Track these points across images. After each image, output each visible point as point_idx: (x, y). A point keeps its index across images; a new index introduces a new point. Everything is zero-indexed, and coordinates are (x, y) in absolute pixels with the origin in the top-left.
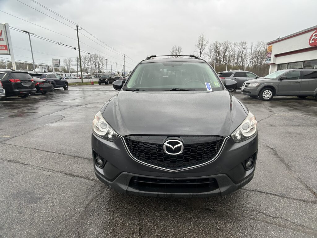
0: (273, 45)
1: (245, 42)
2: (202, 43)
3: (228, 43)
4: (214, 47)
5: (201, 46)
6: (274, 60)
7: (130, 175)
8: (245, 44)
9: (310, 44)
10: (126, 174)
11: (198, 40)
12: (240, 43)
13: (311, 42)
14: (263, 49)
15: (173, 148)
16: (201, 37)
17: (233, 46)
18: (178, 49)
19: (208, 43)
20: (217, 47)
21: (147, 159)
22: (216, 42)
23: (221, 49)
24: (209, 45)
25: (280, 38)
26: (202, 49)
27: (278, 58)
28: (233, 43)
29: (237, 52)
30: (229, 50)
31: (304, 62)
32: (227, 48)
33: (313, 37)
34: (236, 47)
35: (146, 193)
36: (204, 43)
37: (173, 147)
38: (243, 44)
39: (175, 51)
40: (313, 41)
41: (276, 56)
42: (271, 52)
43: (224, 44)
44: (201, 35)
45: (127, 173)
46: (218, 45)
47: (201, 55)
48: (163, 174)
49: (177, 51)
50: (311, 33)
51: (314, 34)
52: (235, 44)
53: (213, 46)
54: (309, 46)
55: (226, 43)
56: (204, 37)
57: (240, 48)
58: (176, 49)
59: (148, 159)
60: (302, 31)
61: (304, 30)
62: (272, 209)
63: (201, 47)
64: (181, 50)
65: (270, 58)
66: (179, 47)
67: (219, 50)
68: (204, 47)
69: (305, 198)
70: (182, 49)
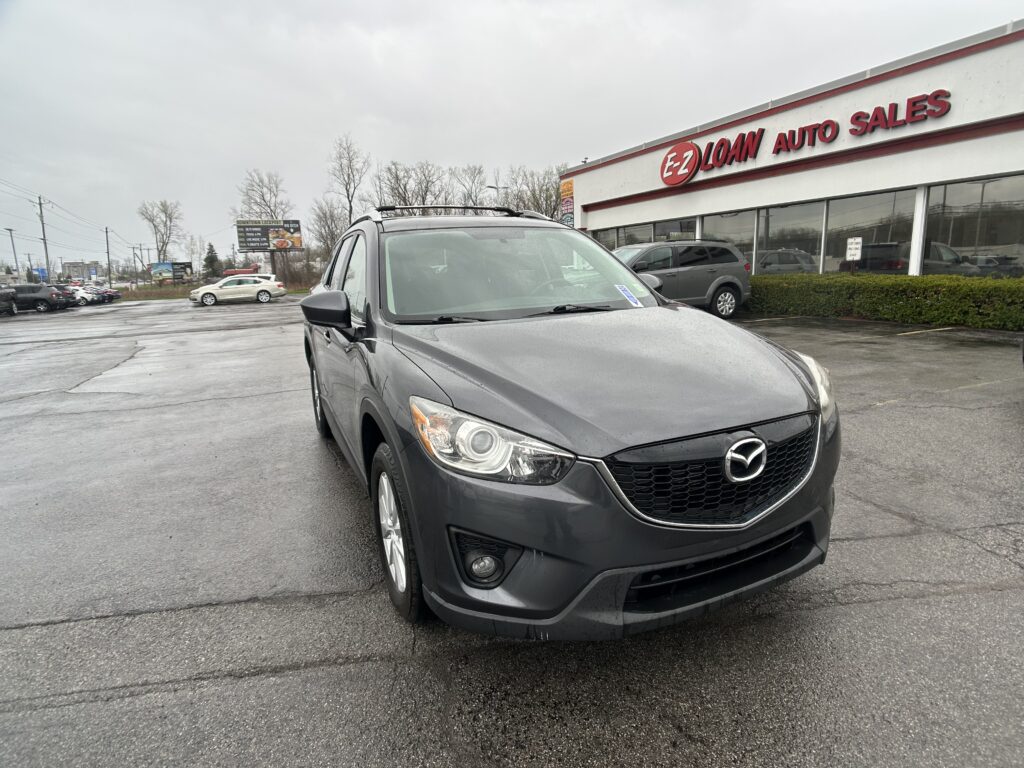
0: (575, 180)
1: (478, 167)
2: (350, 167)
3: (430, 168)
4: (389, 180)
5: (349, 175)
6: (584, 220)
7: (629, 574)
8: (480, 172)
9: (665, 180)
10: (615, 576)
11: (334, 154)
12: (464, 170)
13: (666, 175)
14: (525, 188)
15: (749, 461)
16: (344, 145)
17: (446, 178)
18: (266, 180)
19: (369, 165)
20: (397, 178)
21: (676, 511)
22: (394, 164)
23: (412, 185)
24: (373, 170)
25: (588, 161)
26: (352, 185)
27: (592, 214)
28: (445, 168)
29: (460, 195)
30: (435, 188)
31: (654, 223)
32: (428, 182)
33: (669, 164)
34: (455, 181)
35: (679, 614)
36: (358, 165)
37: (747, 457)
38: (476, 172)
39: (256, 188)
40: (670, 173)
41: (587, 208)
42: (572, 198)
43: (418, 170)
44: (344, 139)
45: (615, 572)
46: (401, 174)
47: (350, 202)
48: (716, 542)
49: (265, 190)
50: (662, 153)
51: (670, 157)
52: (452, 173)
53: (385, 175)
54: (662, 186)
55: (423, 167)
56: (355, 148)
57: (466, 184)
58: (261, 181)
59: (677, 509)
60: (641, 146)
61: (645, 144)
62: (872, 570)
63: (348, 177)
64: (280, 187)
65: (572, 213)
66: (270, 177)
67: (405, 188)
68: (357, 177)
69: (896, 529)
70: (281, 180)
